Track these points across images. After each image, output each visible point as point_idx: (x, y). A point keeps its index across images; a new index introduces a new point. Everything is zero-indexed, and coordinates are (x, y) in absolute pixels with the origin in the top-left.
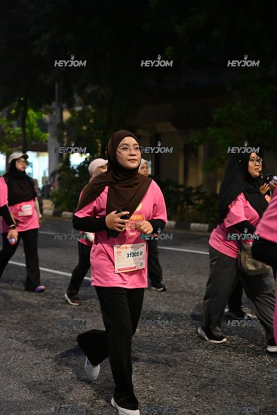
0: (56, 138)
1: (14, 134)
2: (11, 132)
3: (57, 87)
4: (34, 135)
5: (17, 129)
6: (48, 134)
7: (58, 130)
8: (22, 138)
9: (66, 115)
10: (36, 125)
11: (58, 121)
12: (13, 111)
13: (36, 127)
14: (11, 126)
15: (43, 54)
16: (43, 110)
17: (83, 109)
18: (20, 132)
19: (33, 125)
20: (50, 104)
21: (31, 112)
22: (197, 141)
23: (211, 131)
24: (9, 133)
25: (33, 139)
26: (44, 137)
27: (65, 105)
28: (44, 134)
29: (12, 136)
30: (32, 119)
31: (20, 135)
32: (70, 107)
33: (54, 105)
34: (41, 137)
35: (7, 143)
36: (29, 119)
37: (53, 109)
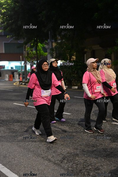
0: (50, 54)
1: (33, 54)
2: (32, 53)
3: (49, 33)
4: (41, 54)
5: (34, 51)
6: (47, 53)
7: (50, 51)
8: (36, 55)
9: (54, 45)
10: (42, 49)
11: (51, 47)
12: (32, 44)
13: (42, 50)
14: (32, 51)
15: (43, 20)
16: (44, 43)
17: (61, 41)
18: (35, 53)
19: (40, 50)
20: (47, 40)
21: (39, 44)
22: (110, 53)
23: (116, 48)
24: (31, 53)
25: (41, 55)
26: (45, 54)
27: (53, 41)
28: (45, 53)
29: (32, 55)
30: (40, 47)
31: (35, 54)
32: (56, 41)
33: (49, 40)
34: (44, 54)
35: (30, 58)
36: (39, 47)
37: (48, 42)
